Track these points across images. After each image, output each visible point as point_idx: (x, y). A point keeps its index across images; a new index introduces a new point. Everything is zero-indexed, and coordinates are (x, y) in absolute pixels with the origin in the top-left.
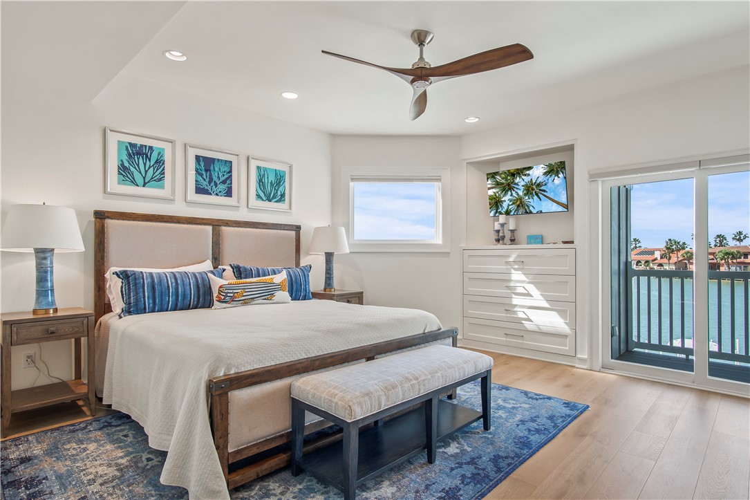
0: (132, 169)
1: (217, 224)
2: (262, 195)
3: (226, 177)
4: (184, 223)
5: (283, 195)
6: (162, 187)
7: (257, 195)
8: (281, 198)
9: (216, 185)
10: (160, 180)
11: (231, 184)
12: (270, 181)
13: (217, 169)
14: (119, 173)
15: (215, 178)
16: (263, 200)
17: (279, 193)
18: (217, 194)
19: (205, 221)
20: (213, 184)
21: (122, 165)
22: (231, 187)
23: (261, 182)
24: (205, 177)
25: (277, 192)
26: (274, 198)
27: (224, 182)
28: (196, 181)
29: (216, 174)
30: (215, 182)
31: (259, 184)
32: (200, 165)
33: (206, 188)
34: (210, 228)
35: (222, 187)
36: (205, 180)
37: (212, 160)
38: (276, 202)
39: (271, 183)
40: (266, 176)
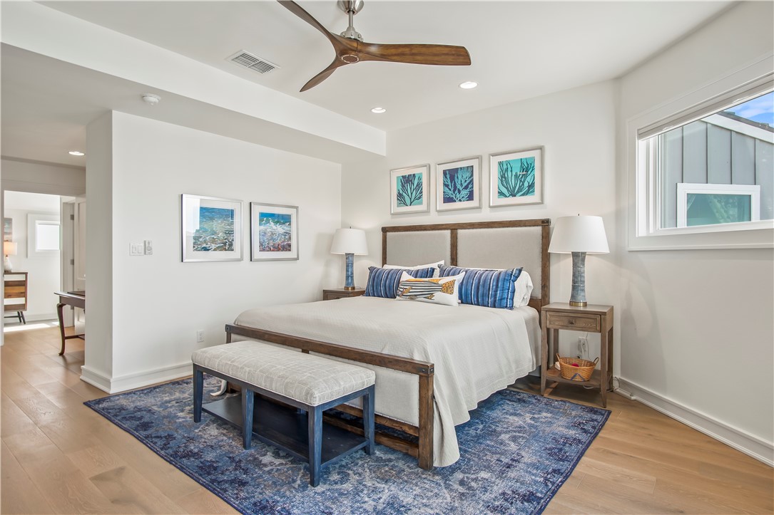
0: (404, 194)
1: (454, 228)
2: (505, 191)
3: (468, 182)
4: (429, 230)
5: (531, 186)
6: (421, 203)
7: (499, 193)
8: (529, 189)
9: (459, 192)
10: (420, 198)
11: (472, 188)
12: (514, 173)
13: (460, 177)
14: (398, 199)
15: (459, 186)
16: (506, 196)
17: (526, 184)
18: (460, 200)
19: (444, 227)
20: (457, 192)
21: (399, 193)
22: (473, 191)
23: (503, 177)
24: (450, 187)
25: (523, 184)
26: (518, 192)
27: (466, 188)
28: (444, 192)
29: (460, 182)
30: (459, 189)
31: (502, 181)
32: (446, 177)
33: (451, 196)
34: (449, 232)
35: (465, 193)
36: (450, 190)
37: (456, 170)
38: (523, 195)
39: (516, 175)
40: (509, 169)
